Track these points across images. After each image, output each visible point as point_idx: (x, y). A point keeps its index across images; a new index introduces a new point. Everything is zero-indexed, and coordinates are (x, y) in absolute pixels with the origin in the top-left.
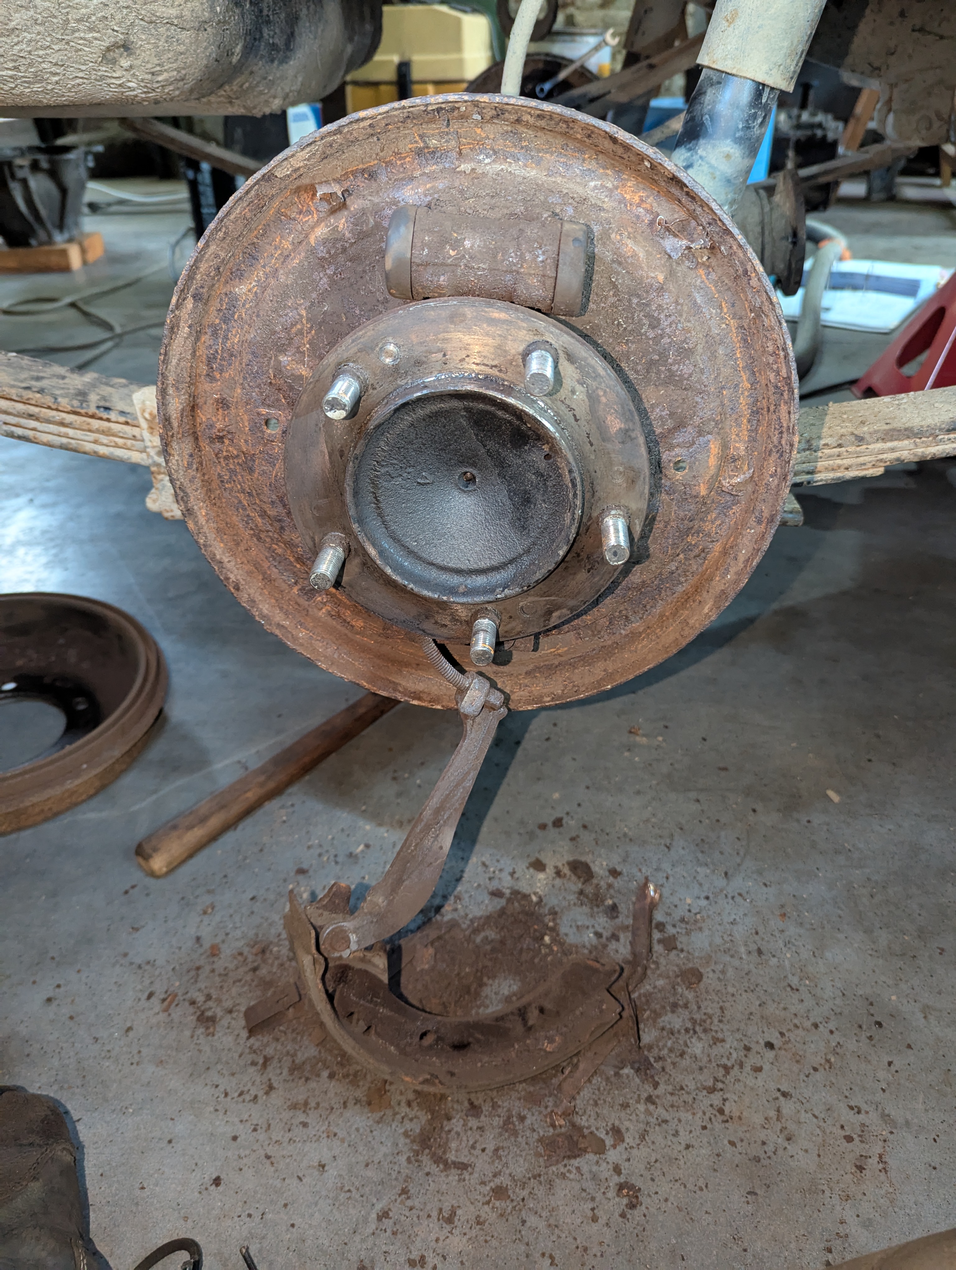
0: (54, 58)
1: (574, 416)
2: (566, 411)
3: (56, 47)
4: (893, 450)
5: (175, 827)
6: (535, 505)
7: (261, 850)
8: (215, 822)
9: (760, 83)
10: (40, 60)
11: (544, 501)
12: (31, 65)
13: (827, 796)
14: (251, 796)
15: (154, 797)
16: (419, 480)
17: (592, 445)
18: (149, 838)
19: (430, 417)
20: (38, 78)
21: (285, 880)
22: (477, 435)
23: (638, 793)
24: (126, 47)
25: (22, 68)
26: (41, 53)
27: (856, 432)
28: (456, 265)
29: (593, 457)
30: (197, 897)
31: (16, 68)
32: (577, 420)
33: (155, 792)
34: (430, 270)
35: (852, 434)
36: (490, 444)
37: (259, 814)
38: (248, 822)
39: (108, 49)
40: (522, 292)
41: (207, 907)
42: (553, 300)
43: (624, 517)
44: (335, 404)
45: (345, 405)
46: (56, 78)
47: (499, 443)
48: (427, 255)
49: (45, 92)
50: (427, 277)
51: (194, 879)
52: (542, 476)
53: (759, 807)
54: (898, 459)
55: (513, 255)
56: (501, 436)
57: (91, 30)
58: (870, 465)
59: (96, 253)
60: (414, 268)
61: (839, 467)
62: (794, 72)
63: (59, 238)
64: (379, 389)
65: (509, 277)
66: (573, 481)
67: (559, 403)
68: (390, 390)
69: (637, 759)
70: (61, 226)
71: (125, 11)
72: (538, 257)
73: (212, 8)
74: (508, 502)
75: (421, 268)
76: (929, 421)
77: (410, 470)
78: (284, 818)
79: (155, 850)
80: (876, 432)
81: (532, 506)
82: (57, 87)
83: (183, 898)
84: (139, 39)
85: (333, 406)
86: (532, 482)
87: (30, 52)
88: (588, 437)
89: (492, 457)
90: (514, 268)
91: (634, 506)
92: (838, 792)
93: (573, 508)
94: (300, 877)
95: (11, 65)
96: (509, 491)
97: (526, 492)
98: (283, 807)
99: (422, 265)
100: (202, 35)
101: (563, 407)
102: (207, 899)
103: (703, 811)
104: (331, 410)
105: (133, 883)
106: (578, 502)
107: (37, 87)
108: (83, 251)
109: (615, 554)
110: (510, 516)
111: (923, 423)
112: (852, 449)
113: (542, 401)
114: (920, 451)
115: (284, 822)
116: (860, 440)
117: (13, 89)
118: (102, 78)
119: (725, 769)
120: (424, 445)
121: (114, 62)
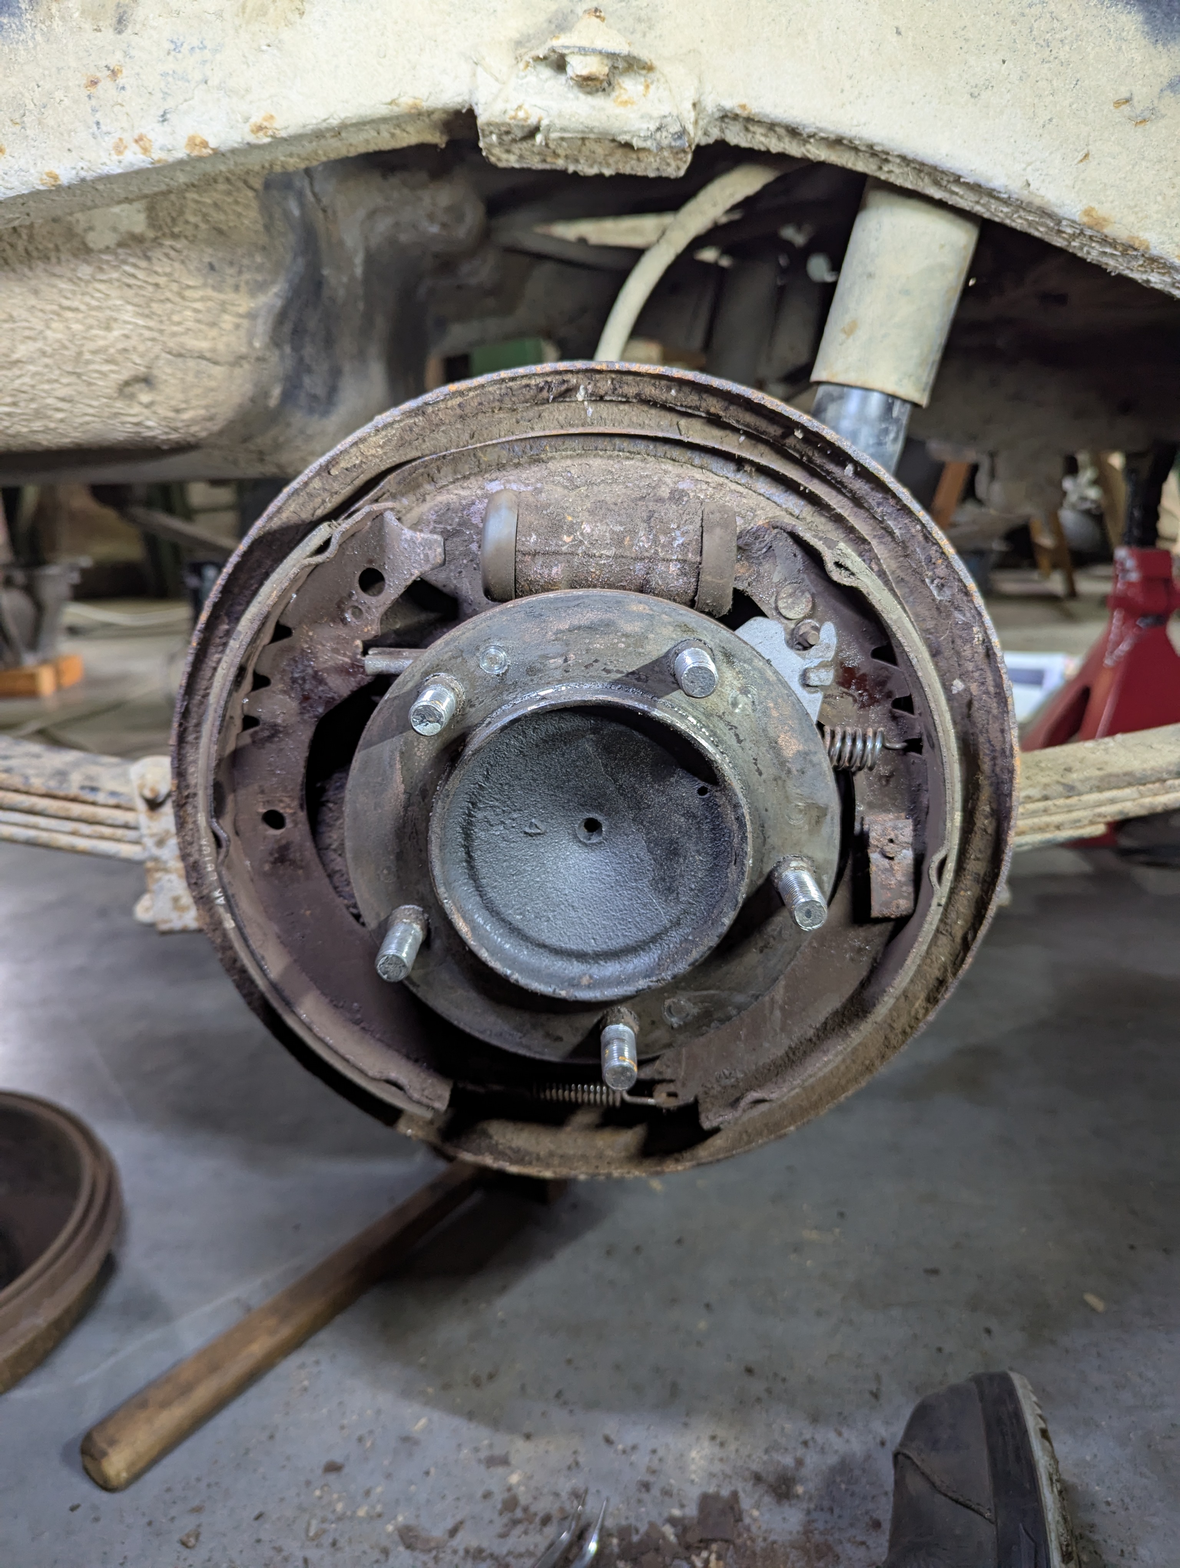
0: (62, 392)
1: (737, 735)
2: (726, 729)
3: (65, 380)
4: (1112, 801)
5: (143, 1405)
6: (685, 858)
7: (272, 1437)
8: (202, 1394)
9: (889, 395)
10: (44, 395)
11: (698, 851)
12: (32, 400)
13: (1086, 1304)
14: (258, 1348)
15: (112, 1361)
16: (527, 830)
17: (760, 774)
18: (102, 1424)
19: (546, 742)
20: (38, 414)
21: (308, 1483)
22: (605, 766)
23: (819, 1313)
24: (147, 381)
25: (22, 404)
26: (46, 387)
27: (1062, 780)
28: (572, 554)
29: (762, 790)
30: (173, 1519)
31: (14, 404)
32: (739, 741)
33: (114, 1352)
34: (540, 560)
35: (1058, 782)
36: (624, 778)
37: (270, 1382)
38: (253, 1392)
39: (127, 384)
40: (657, 583)
41: (188, 1536)
42: (696, 592)
43: (809, 870)
44: (427, 714)
45: (441, 716)
46: (60, 415)
47: (635, 776)
48: (536, 543)
49: (46, 430)
50: (536, 570)
51: (169, 1490)
52: (695, 817)
53: (993, 1324)
54: (1121, 812)
55: (643, 538)
56: (638, 765)
57: (108, 361)
58: (1086, 822)
59: (72, 677)
60: (520, 557)
61: (1048, 825)
62: (927, 384)
63: (29, 660)
64: (478, 706)
65: (639, 565)
66: (740, 820)
67: (716, 719)
68: (492, 708)
69: (809, 1262)
70: (33, 644)
71: (149, 344)
72: (674, 539)
73: (250, 344)
74: (647, 857)
75: (528, 558)
76: (1152, 763)
77: (515, 816)
78: (306, 1383)
79: (112, 1442)
80: (1088, 779)
81: (681, 860)
82: (62, 426)
83: (150, 1524)
84: (164, 371)
85: (424, 717)
86: (681, 827)
87: (33, 386)
88: (756, 764)
89: (625, 796)
90: (646, 554)
91: (819, 856)
92: (1100, 1296)
93: (739, 859)
94: (332, 1477)
95: (9, 400)
96: (648, 841)
97: (672, 841)
98: (302, 1366)
99: (529, 554)
100: (238, 371)
101: (721, 725)
102: (188, 1523)
103: (915, 1336)
104: (422, 722)
105: (76, 1503)
106: (749, 849)
107: (37, 425)
108: (58, 674)
109: (808, 914)
110: (650, 875)
111: (1145, 766)
112: (1061, 802)
113: (694, 717)
114: (1147, 801)
115: (305, 1389)
116: (1070, 790)
117: (7, 428)
118: (116, 415)
119: (934, 1272)
120: (535, 780)
121: (132, 397)
